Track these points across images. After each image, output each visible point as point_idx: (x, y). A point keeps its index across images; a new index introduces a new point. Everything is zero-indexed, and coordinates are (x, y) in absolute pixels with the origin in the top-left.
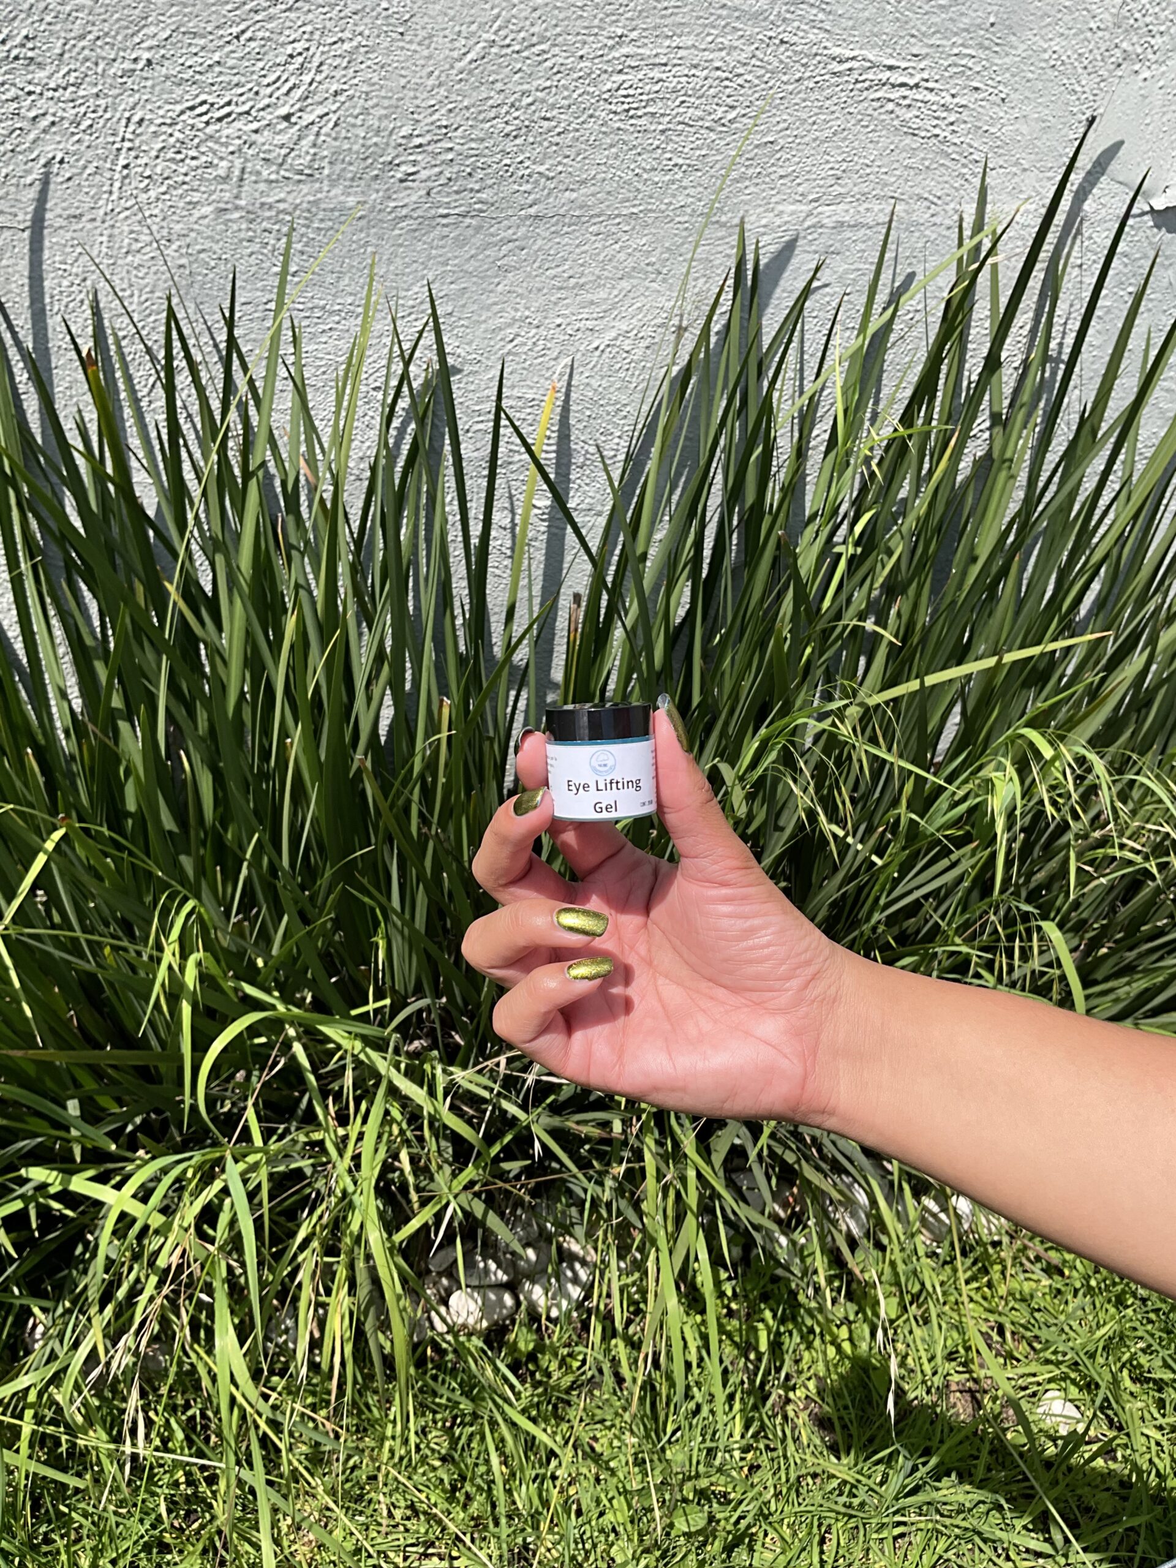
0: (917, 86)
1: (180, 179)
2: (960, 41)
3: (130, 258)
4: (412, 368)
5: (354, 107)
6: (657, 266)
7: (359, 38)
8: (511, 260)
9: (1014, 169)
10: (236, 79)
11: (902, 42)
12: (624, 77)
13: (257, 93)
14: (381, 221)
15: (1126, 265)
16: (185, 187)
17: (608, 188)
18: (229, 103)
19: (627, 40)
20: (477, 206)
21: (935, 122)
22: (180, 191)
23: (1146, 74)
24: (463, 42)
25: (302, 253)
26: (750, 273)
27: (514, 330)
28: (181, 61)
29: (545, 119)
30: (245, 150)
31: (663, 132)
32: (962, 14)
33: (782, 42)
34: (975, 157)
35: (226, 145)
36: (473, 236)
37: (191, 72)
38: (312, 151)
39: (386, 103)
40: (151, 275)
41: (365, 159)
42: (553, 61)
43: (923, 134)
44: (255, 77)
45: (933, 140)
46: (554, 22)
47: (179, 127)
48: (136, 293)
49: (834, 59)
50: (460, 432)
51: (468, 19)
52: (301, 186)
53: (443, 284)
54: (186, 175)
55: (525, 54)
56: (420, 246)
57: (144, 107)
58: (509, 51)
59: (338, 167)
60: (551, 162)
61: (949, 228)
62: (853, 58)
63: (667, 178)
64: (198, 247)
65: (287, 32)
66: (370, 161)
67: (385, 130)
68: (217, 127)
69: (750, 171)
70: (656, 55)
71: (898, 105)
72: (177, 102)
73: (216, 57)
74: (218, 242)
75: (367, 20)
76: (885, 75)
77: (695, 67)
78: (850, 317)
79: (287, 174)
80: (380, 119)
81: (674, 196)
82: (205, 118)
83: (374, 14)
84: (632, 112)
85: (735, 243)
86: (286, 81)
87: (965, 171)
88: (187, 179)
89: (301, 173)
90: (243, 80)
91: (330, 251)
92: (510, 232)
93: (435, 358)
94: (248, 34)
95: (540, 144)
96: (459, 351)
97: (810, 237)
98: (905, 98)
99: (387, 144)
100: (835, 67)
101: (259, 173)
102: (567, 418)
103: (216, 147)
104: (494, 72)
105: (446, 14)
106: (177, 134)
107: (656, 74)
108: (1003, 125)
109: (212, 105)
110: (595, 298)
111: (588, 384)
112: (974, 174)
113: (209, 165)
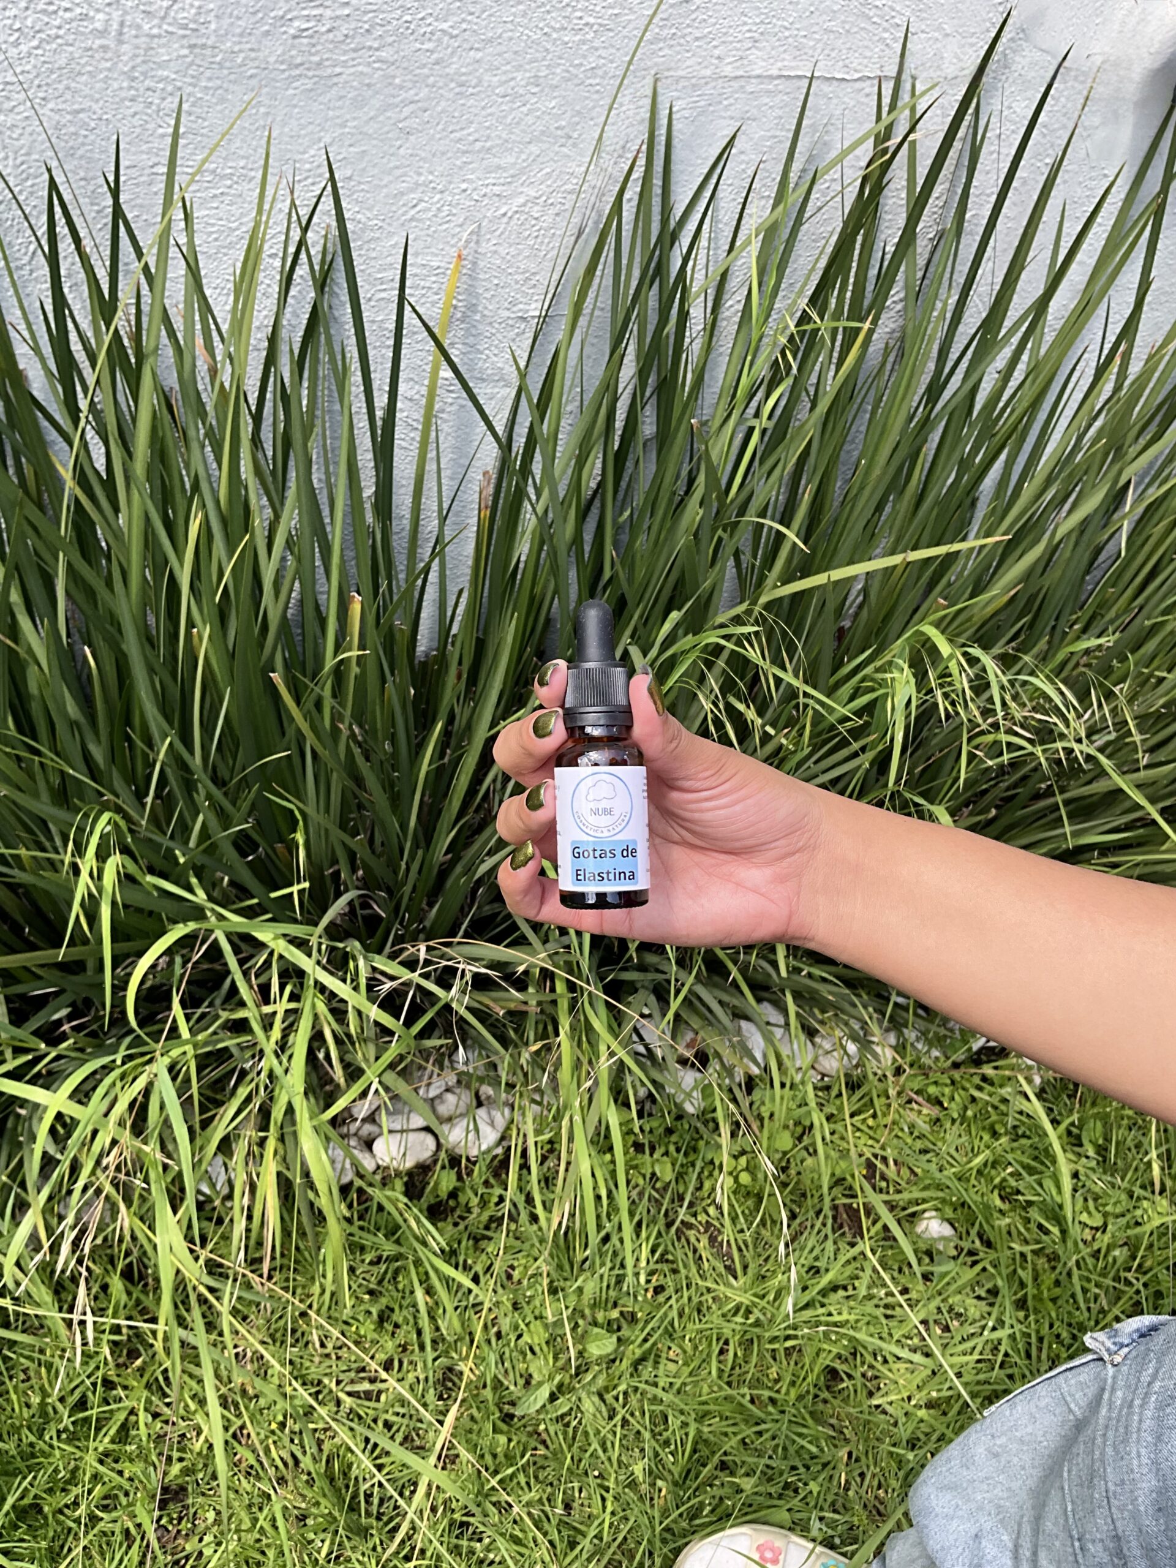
1: (53, 32)
4: (309, 234)
6: (566, 130)
8: (414, 122)
9: (936, 34)
14: (273, 79)
15: (1044, 136)
16: (59, 41)
17: (515, 48)
20: (376, 65)
22: (54, 46)
27: (416, 196)
34: (897, 21)
36: (371, 97)
38: (197, 3)
40: (26, 136)
41: (254, 13)
50: (362, 301)
52: (186, 41)
53: (341, 147)
54: (59, 28)
56: (315, 107)
59: (226, 21)
60: (456, 19)
61: (867, 95)
63: (577, 38)
66: (260, 15)
69: (666, 32)
74: (97, 101)
78: (766, 188)
79: (170, 29)
81: (584, 57)
85: (648, 107)
87: (886, 35)
88: (61, 32)
89: (185, 27)
91: (221, 112)
92: (411, 93)
93: (334, 224)
96: (359, 216)
97: (725, 103)
101: (139, 27)
102: (474, 287)
110: (502, 162)
111: (495, 252)
112: (895, 40)
113: (84, 17)
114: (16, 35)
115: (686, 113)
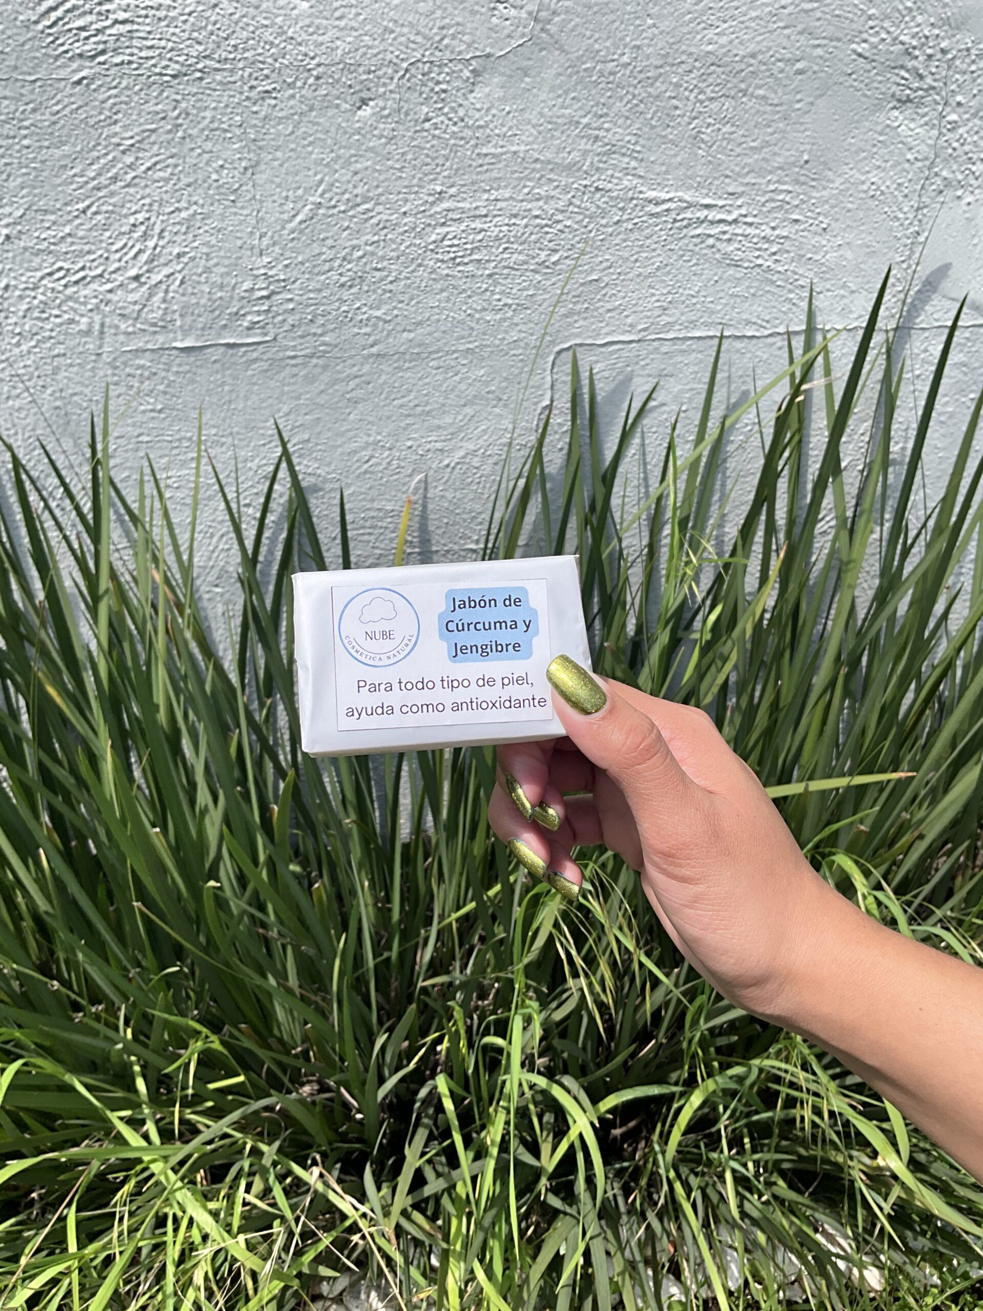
0: (735, 221)
1: (47, 334)
2: (775, 179)
3: (11, 403)
5: (197, 267)
6: (497, 394)
7: (195, 207)
8: (360, 393)
9: (842, 292)
10: (86, 248)
11: (716, 182)
12: (446, 229)
13: (107, 258)
14: (234, 363)
16: (52, 341)
17: (443, 328)
18: (83, 268)
19: (447, 196)
20: (322, 348)
21: (757, 253)
22: (48, 345)
23: (970, 199)
24: (291, 205)
25: (165, 393)
26: (587, 397)
27: (368, 453)
28: (36, 234)
29: (376, 269)
30: (102, 306)
31: (490, 276)
32: (775, 154)
33: (597, 189)
34: (801, 282)
35: (85, 304)
36: (321, 374)
37: (46, 244)
38: (163, 306)
39: (226, 262)
40: (31, 416)
41: (212, 311)
42: (378, 218)
43: (746, 265)
44: (104, 245)
45: (758, 270)
46: (375, 183)
47: (41, 290)
48: (20, 431)
49: (650, 201)
51: (294, 185)
52: (157, 336)
54: (52, 330)
55: (351, 213)
56: (272, 384)
57: (8, 275)
58: (335, 211)
59: (189, 319)
60: (387, 307)
61: (780, 348)
62: (670, 200)
63: (498, 316)
64: (70, 391)
65: (128, 205)
66: (217, 313)
67: (227, 285)
68: (75, 289)
69: (578, 307)
70: (477, 208)
71: (718, 239)
72: (36, 270)
73: (67, 230)
75: (200, 191)
76: (702, 214)
77: (515, 216)
79: (143, 327)
80: (222, 275)
81: (506, 332)
82: (63, 282)
83: (206, 185)
84: (458, 260)
85: (569, 371)
86: (133, 246)
87: (792, 296)
88: (54, 334)
89: (155, 325)
90: (93, 247)
91: (192, 390)
92: (355, 369)
94: (94, 209)
95: (375, 291)
96: (319, 471)
97: (642, 363)
98: (724, 233)
99: (232, 297)
100: (652, 208)
101: (117, 327)
102: (426, 525)
103: (76, 306)
104: (323, 230)
105: (272, 182)
106: (40, 297)
107: (477, 224)
108: (827, 253)
109: (68, 270)
110: (440, 423)
111: (443, 497)
112: (801, 298)
113: (72, 321)
114: (17, 338)
115: (606, 374)
